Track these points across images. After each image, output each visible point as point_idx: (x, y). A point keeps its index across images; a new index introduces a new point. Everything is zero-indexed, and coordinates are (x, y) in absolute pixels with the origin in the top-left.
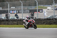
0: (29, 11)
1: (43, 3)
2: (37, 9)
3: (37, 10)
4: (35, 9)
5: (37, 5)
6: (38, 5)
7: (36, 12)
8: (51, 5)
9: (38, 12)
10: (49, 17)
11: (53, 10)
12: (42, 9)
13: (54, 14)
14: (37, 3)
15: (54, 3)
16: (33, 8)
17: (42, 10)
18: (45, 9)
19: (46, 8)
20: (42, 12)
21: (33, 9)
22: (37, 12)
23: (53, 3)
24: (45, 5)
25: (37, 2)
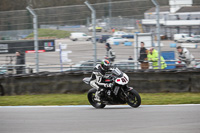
0: (6, 47)
1: (56, 19)
2: (35, 39)
3: (36, 44)
4: (28, 39)
5: (35, 26)
6: (39, 27)
7: (33, 49)
8: (85, 23)
9: (40, 49)
10: (78, 65)
11: (90, 42)
12: (52, 39)
13: (95, 56)
14: (35, 20)
15: (93, 16)
16: (21, 36)
17: (53, 41)
18: (62, 40)
19: (67, 35)
20: (54, 50)
21: (20, 39)
22: (36, 49)
23: (90, 16)
24: (64, 24)
25: (35, 16)
